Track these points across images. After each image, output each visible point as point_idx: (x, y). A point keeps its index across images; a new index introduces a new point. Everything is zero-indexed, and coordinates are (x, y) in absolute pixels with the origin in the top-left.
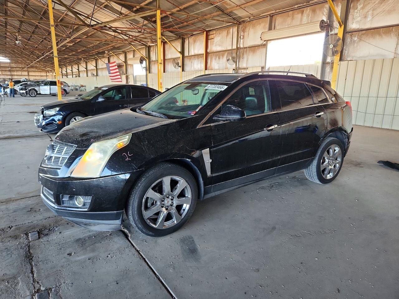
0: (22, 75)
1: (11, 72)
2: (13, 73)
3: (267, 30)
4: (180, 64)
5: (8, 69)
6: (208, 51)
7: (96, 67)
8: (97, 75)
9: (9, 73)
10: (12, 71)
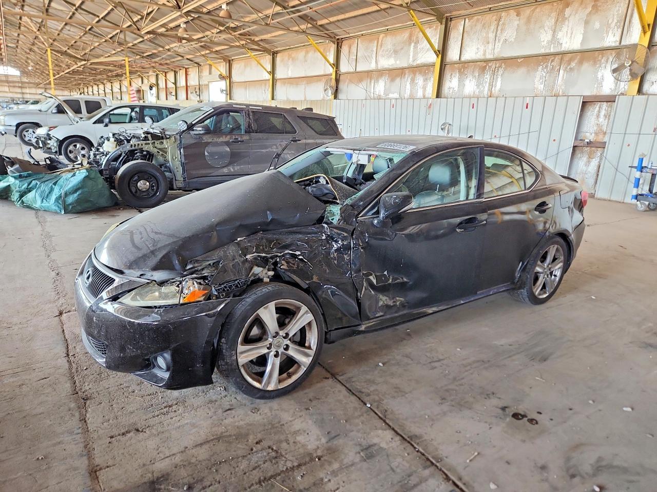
0: (37, 94)
1: (23, 89)
2: (24, 91)
3: (208, 74)
4: (174, 93)
5: (17, 85)
6: (188, 85)
7: (120, 89)
8: (121, 99)
9: (19, 90)
10: (23, 87)
